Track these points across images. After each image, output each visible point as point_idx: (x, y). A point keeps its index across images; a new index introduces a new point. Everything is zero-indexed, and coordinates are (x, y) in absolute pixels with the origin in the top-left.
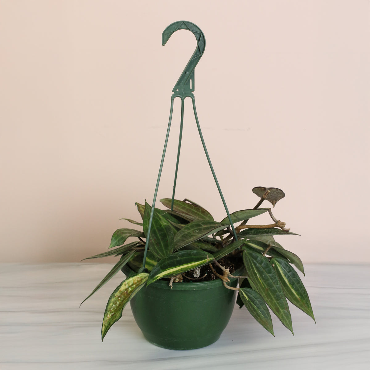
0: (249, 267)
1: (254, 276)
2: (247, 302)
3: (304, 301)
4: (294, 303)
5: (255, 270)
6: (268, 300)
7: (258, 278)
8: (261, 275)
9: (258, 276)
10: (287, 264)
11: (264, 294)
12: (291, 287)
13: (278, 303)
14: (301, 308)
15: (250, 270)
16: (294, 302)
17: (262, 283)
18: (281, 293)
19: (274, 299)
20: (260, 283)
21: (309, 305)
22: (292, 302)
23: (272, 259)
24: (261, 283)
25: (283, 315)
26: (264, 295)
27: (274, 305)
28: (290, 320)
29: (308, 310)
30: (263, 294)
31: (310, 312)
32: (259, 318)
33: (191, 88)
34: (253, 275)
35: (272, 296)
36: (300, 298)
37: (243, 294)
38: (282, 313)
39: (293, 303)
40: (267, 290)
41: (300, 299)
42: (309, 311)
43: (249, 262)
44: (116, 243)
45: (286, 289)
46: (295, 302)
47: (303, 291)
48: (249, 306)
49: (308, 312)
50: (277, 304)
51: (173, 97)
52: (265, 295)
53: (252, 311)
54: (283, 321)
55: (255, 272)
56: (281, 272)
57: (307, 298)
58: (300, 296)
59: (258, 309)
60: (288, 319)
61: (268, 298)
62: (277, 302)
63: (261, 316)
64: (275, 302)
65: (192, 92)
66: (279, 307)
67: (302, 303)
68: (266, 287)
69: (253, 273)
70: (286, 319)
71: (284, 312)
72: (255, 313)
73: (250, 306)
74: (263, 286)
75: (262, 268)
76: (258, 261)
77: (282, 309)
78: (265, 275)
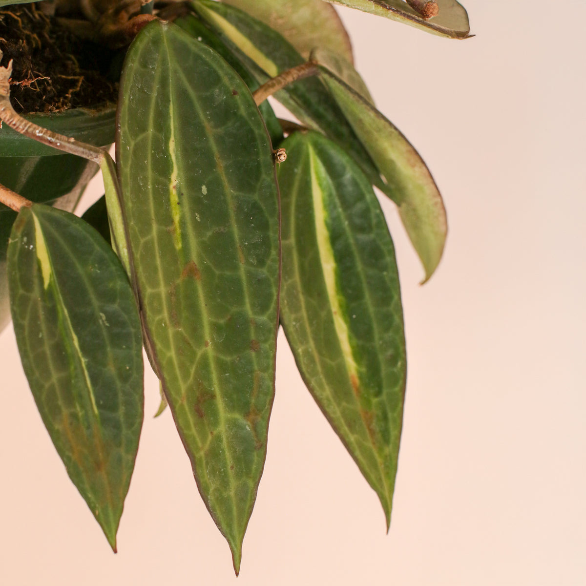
0: (146, 114)
1: (150, 173)
2: (36, 294)
3: (375, 401)
4: (318, 392)
5: (172, 146)
6: (171, 332)
7: (167, 191)
8: (193, 183)
9: (175, 179)
10: (362, 186)
11: (163, 290)
12: (341, 306)
13: (222, 367)
14: (345, 429)
15: (143, 129)
16: (321, 386)
17: (183, 223)
18: (264, 318)
19: (207, 333)
20: (166, 219)
21: (393, 433)
22: (313, 383)
23: (298, 137)
24: (171, 221)
25: (225, 444)
26: (156, 297)
27: (193, 371)
28: (251, 484)
29: (376, 455)
30: (154, 284)
31: (381, 467)
32: (65, 412)
34: (149, 162)
35: (206, 318)
36: (361, 377)
37: (31, 239)
38: (222, 428)
39: (311, 390)
40: (191, 272)
41: (357, 381)
42: (379, 460)
43: (156, 86)
45: (309, 308)
46: (327, 392)
47: (390, 352)
48: (35, 318)
49: (374, 464)
50: (213, 366)
52: (163, 296)
53: (41, 358)
55: (166, 152)
56: (320, 215)
57: (397, 389)
58: (364, 370)
59: (83, 360)
60: (238, 476)
61: (175, 319)
62: (223, 357)
63: (83, 407)
64: (205, 358)
66: (216, 388)
67: (358, 405)
68: (194, 258)
69: (150, 152)
70: (231, 473)
71: (233, 425)
72: (55, 377)
73: (43, 327)
74: (179, 246)
75: (214, 148)
76: (208, 102)
77: (231, 406)
78: (215, 186)
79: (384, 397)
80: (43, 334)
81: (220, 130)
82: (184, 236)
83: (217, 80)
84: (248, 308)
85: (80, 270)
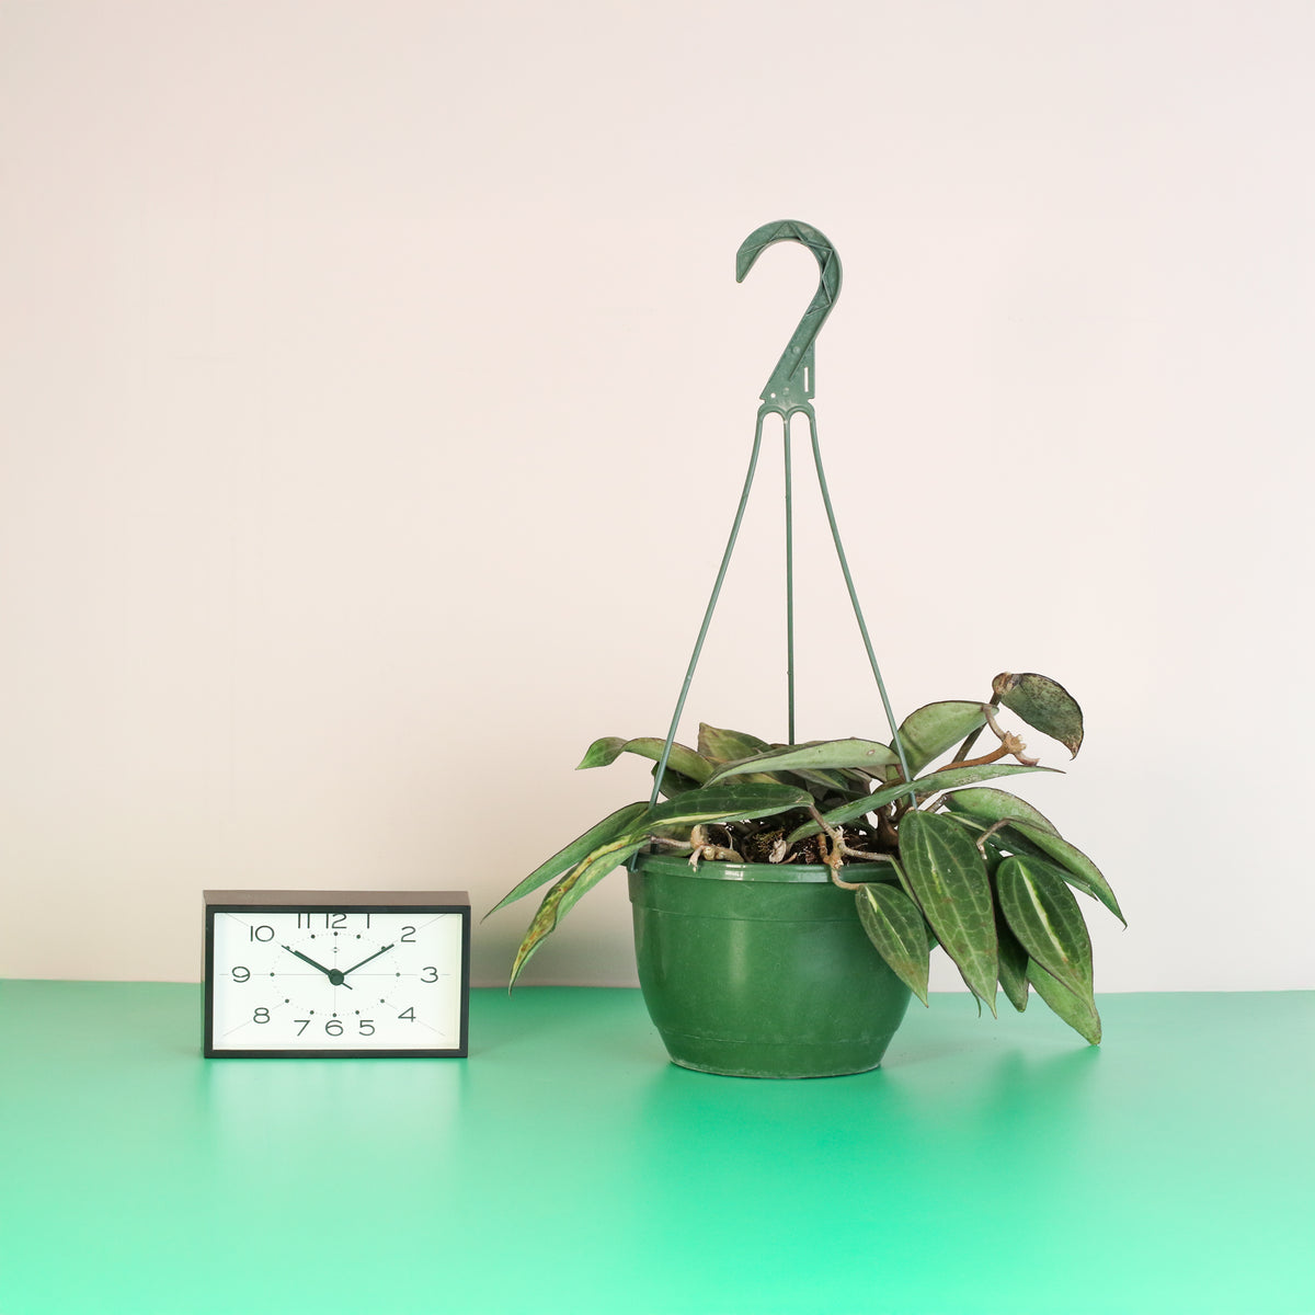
1: (919, 865)
2: (871, 914)
3: (1076, 965)
5: (930, 856)
6: (940, 921)
7: (930, 873)
8: (943, 869)
9: (934, 868)
11: (933, 906)
12: (1053, 931)
13: (969, 935)
17: (940, 884)
19: (960, 923)
21: (1088, 974)
24: (934, 883)
25: (976, 963)
27: (955, 937)
30: (928, 904)
32: (893, 955)
33: (807, 390)
35: (958, 917)
36: (1068, 957)
37: (866, 895)
38: (974, 957)
40: (948, 901)
44: (599, 759)
47: (1081, 943)
50: (965, 935)
51: (762, 413)
54: (968, 976)
55: (927, 858)
56: (1033, 894)
57: (1087, 956)
58: (1069, 953)
59: (898, 936)
60: (986, 975)
61: (941, 916)
62: (969, 931)
63: (900, 952)
64: (960, 931)
65: (810, 401)
67: (1067, 968)
68: (948, 895)
71: (980, 956)
72: (885, 941)
74: (940, 892)
75: (950, 853)
76: (944, 837)
77: (977, 949)
78: (954, 869)
79: (1081, 961)
80: (877, 927)
81: (953, 846)
82: (942, 888)
83: (947, 827)
84: (978, 911)
85: (890, 903)
